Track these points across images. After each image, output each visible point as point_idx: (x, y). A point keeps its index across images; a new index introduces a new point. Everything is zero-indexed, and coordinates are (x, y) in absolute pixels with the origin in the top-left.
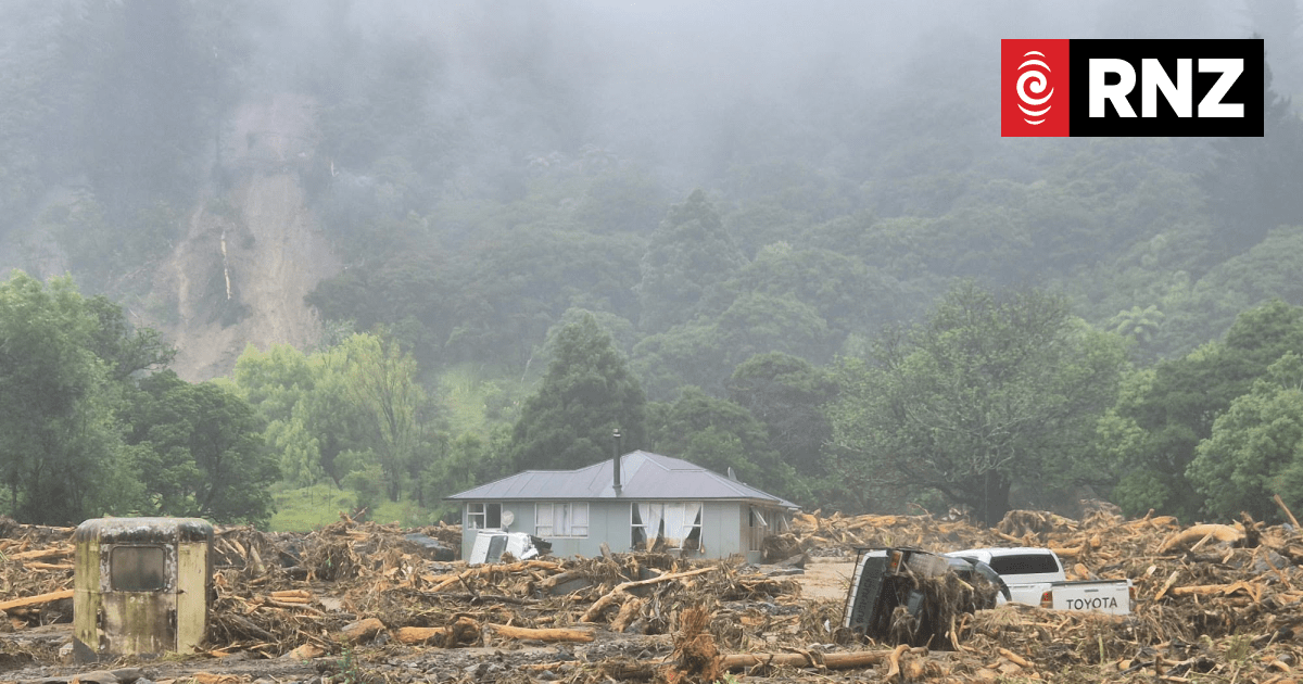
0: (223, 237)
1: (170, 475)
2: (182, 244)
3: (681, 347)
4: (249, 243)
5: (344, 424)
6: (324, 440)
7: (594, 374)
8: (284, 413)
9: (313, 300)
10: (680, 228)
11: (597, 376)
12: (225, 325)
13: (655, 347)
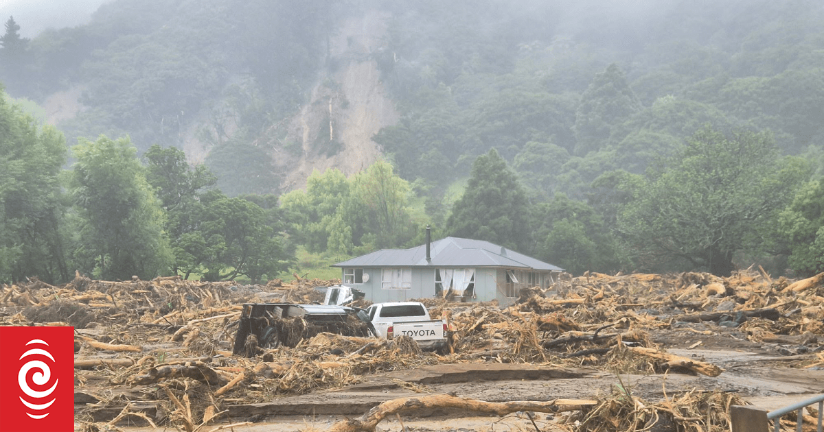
0: (330, 102)
1: (210, 251)
2: (306, 107)
3: (591, 165)
4: (345, 105)
5: (367, 217)
6: (355, 227)
7: (493, 186)
8: (331, 211)
9: (377, 139)
10: (600, 89)
11: (494, 188)
12: (329, 155)
13: (575, 166)
